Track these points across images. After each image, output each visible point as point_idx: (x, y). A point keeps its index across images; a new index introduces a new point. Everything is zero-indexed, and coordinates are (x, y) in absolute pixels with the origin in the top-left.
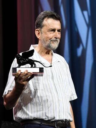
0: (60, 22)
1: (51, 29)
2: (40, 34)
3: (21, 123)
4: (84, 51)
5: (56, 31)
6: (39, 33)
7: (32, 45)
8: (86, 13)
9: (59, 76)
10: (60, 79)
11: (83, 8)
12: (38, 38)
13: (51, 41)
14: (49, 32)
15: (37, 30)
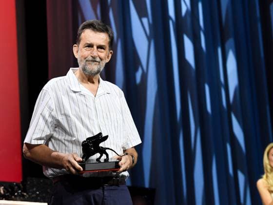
1: (87, 44)
3: (53, 181)
5: (95, 47)
6: (77, 52)
7: (71, 68)
8: (145, 20)
9: (107, 114)
10: (107, 118)
11: (142, 14)
13: (87, 61)
14: (85, 48)
15: (75, 46)
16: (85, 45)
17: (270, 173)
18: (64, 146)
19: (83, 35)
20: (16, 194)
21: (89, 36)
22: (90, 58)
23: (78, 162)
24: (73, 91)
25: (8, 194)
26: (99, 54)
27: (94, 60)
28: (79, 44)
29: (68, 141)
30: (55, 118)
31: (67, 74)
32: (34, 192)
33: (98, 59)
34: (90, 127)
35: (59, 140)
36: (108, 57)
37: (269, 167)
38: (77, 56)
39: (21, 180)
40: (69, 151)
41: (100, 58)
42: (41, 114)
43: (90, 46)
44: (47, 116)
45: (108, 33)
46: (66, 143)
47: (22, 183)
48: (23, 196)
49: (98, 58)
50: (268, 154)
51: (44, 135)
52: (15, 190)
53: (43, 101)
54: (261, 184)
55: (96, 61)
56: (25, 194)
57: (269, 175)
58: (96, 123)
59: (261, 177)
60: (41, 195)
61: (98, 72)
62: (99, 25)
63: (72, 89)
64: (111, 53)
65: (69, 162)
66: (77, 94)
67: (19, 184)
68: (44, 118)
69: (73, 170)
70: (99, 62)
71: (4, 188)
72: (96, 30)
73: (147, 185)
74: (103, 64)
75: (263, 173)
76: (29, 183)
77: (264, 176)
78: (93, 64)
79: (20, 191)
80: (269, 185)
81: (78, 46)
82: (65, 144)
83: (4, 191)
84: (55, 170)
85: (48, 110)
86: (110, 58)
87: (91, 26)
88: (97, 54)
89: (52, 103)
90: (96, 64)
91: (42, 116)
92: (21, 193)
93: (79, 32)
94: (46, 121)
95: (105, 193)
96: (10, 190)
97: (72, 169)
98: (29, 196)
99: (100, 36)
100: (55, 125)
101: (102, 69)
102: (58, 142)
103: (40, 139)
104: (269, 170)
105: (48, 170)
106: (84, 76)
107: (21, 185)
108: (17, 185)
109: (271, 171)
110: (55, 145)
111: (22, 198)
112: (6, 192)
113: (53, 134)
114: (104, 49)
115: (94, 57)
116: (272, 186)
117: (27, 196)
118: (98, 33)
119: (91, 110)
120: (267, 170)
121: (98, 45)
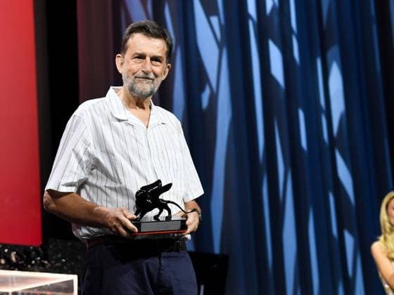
0: (167, 44)
1: (137, 54)
2: (124, 64)
3: (87, 245)
4: (214, 98)
5: (148, 59)
6: (122, 64)
7: (111, 87)
8: (214, 20)
9: (163, 153)
10: (164, 159)
11: (210, 10)
12: (120, 72)
13: (136, 77)
14: (134, 60)
15: (119, 57)
16: (133, 55)
17: (390, 234)
18: (104, 195)
19: (130, 41)
20: (33, 262)
21: (139, 43)
22: (141, 74)
23: (131, 220)
24: (117, 119)
25: (23, 262)
26: (154, 68)
27: (146, 76)
28: (125, 53)
29: (111, 188)
30: (93, 156)
31: (107, 95)
32: (58, 260)
33: (152, 76)
34: (141, 169)
35: (97, 187)
36: (165, 72)
37: (388, 225)
38: (121, 70)
39: (41, 243)
40: (111, 203)
41: (154, 74)
42: (73, 150)
43: (141, 57)
44: (81, 154)
45: (165, 40)
46: (108, 191)
47: (42, 246)
48: (44, 265)
49: (152, 74)
50: (387, 207)
51: (76, 180)
52: (32, 256)
53: (74, 131)
54: (378, 248)
55: (149, 79)
56: (46, 262)
57: (387, 236)
58: (149, 163)
59: (377, 240)
60: (68, 264)
61: (151, 93)
62: (154, 28)
63: (115, 116)
64: (168, 67)
65: (117, 219)
66: (122, 123)
67: (37, 248)
68: (77, 155)
69: (123, 231)
70: (153, 80)
71: (17, 254)
72: (149, 35)
73: (217, 250)
74: (158, 82)
75: (380, 234)
76: (51, 246)
77: (382, 238)
78: (145, 82)
79: (39, 258)
80: (389, 251)
81: (124, 57)
82: (106, 193)
83: (16, 259)
84: (92, 229)
85: (82, 145)
86: (167, 74)
87: (142, 29)
88: (151, 68)
89: (88, 135)
90: (148, 83)
91: (75, 152)
92: (40, 260)
93: (124, 37)
94: (80, 161)
95: (162, 262)
96: (25, 256)
97: (121, 229)
98: (52, 265)
99: (154, 43)
100: (92, 165)
101: (156, 89)
102: (96, 189)
103: (71, 185)
104: (388, 230)
105: (81, 229)
106: (131, 98)
107: (40, 249)
108: (35, 249)
109: (392, 230)
110: (91, 193)
111: (41, 268)
112: (19, 258)
113: (88, 179)
114: (160, 62)
115: (146, 73)
116: (392, 251)
117: (49, 265)
118: (153, 39)
119: (142, 145)
120: (385, 230)
121: (152, 55)
